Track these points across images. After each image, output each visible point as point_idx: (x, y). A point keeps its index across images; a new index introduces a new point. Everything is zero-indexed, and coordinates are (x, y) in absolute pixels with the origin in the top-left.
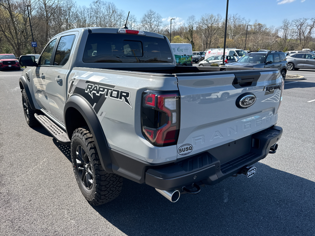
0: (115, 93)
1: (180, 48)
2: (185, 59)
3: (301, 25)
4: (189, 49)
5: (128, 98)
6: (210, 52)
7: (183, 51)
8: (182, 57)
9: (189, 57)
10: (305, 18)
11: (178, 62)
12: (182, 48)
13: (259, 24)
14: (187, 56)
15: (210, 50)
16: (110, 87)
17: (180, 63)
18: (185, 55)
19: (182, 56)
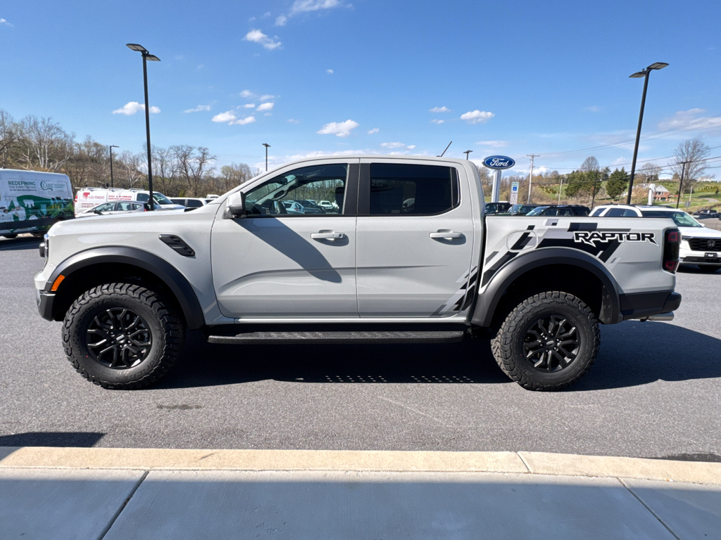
0: (633, 237)
1: (47, 183)
2: (60, 207)
3: (185, 156)
4: (64, 185)
5: (653, 238)
6: (89, 194)
7: (54, 189)
8: (52, 201)
9: (68, 203)
10: (190, 145)
11: (45, 213)
12: (50, 183)
13: (96, 145)
14: (64, 201)
15: (86, 190)
16: (621, 231)
17: (50, 215)
18: (58, 199)
19: (53, 199)
